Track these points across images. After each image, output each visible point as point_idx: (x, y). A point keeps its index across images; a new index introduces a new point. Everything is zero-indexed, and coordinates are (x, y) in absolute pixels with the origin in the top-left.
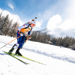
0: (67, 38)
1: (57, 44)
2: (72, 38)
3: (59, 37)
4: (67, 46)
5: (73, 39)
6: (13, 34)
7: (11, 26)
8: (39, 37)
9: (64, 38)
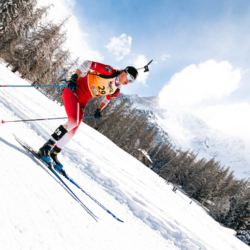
0: (211, 165)
1: (168, 172)
2: (228, 174)
3: (184, 150)
4: (197, 195)
5: (230, 177)
6: (26, 62)
7: (31, 30)
8: (116, 117)
9: (201, 161)
